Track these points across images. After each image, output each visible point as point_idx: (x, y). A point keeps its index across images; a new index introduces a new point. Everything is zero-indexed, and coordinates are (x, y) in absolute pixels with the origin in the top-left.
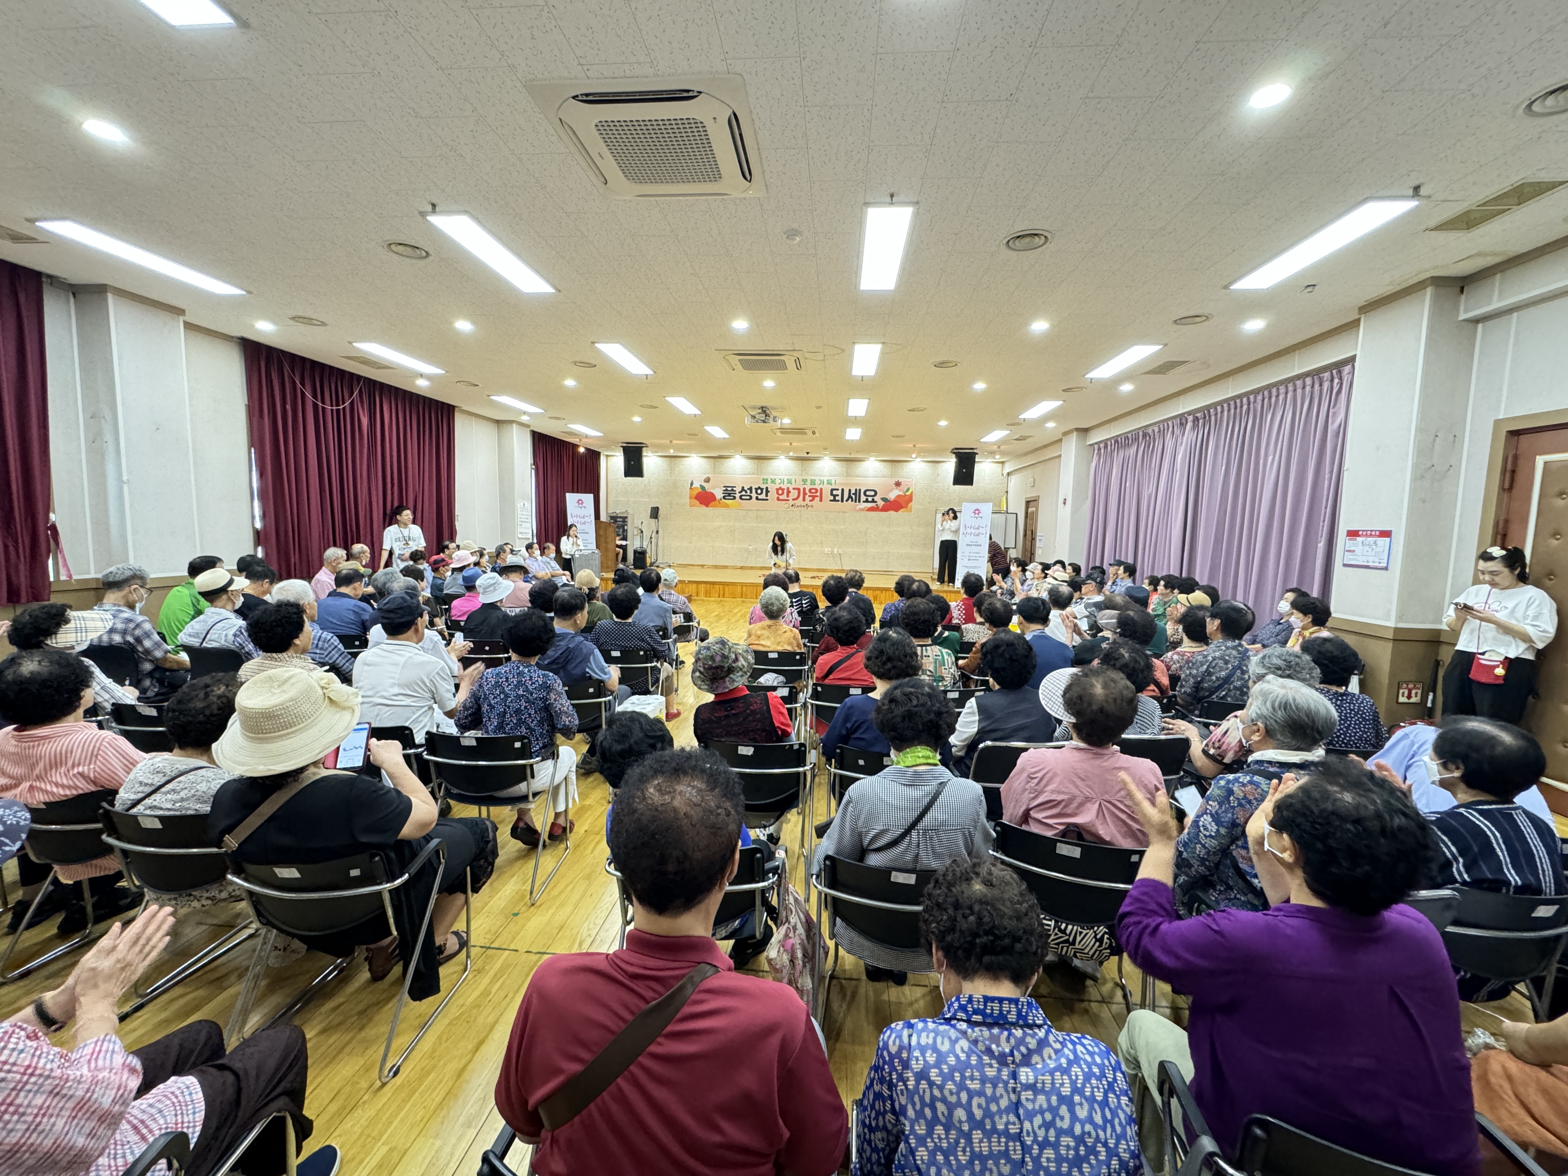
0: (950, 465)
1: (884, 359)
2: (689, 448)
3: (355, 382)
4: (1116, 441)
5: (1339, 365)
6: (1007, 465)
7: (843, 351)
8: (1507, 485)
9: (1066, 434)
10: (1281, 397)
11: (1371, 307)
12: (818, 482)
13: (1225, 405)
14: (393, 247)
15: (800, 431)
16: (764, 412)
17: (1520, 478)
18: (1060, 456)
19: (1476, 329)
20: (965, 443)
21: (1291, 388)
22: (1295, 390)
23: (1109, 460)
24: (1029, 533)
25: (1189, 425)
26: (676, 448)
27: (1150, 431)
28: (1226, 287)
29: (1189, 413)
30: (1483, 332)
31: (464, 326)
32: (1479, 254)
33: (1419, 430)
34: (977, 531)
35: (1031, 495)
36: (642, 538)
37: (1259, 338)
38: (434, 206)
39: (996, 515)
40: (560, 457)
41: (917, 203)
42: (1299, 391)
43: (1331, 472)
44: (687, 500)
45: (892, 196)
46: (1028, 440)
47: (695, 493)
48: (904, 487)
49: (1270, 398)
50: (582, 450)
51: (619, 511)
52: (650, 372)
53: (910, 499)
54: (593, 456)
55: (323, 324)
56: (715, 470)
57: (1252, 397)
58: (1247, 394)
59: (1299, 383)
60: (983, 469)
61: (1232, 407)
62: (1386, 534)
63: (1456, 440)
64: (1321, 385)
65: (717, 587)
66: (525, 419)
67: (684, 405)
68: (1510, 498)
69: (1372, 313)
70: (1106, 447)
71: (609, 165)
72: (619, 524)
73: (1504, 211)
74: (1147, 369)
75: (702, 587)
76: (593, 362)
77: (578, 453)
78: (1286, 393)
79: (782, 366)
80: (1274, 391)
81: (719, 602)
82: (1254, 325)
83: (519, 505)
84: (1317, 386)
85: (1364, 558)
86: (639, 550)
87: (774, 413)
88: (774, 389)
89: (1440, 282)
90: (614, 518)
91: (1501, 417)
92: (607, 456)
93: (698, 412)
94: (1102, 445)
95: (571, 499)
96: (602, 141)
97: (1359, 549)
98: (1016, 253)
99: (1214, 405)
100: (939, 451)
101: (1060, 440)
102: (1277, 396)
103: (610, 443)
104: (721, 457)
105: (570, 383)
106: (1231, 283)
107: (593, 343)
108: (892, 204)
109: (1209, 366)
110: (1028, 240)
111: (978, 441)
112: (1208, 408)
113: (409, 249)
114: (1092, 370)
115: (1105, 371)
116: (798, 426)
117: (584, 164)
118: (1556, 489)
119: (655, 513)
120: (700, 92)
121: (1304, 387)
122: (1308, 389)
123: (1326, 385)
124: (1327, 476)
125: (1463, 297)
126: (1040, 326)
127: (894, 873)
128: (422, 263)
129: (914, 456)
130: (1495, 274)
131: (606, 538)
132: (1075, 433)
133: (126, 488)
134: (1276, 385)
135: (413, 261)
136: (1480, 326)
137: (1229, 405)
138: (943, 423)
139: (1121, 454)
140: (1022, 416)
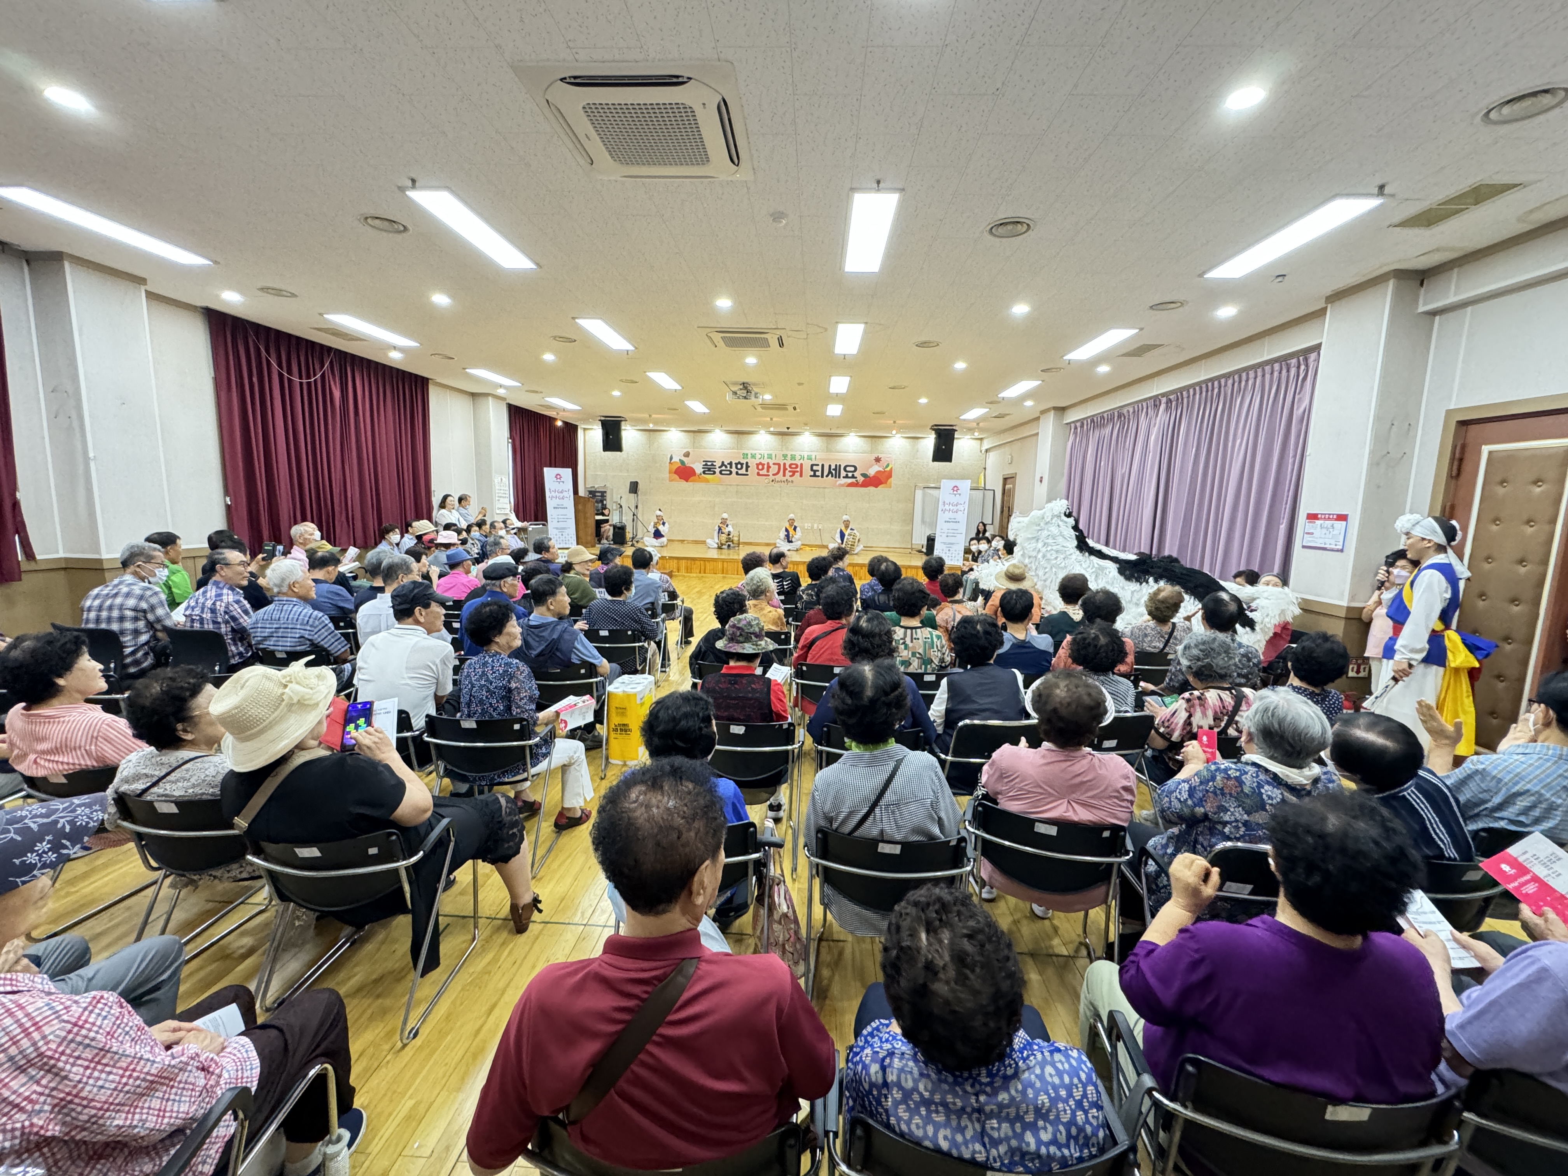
0: (929, 442)
1: (867, 339)
2: (669, 423)
3: (326, 353)
4: (1092, 421)
5: (1307, 351)
6: (985, 441)
7: (826, 330)
8: (1454, 473)
9: (1043, 412)
10: (1250, 382)
11: (1337, 296)
12: (798, 457)
13: (1197, 388)
14: (369, 220)
15: (782, 407)
16: (745, 388)
17: (1467, 467)
18: (1037, 434)
19: (1433, 322)
20: (944, 420)
21: (1260, 373)
22: (1263, 376)
23: (1084, 441)
24: (1006, 509)
25: (1163, 406)
26: (656, 423)
27: (1125, 411)
28: (1201, 275)
29: (1163, 395)
30: (1440, 324)
31: (441, 299)
32: (1438, 250)
33: (1378, 418)
34: (955, 508)
35: (1009, 471)
36: (621, 513)
37: (1232, 323)
38: (414, 181)
39: (974, 492)
40: (537, 430)
41: (903, 190)
42: (1268, 376)
43: (1295, 456)
44: (667, 475)
45: (878, 182)
46: (1007, 418)
47: (675, 467)
48: (883, 463)
49: (1240, 382)
50: (559, 423)
51: (598, 485)
52: (630, 347)
53: (889, 475)
54: (571, 429)
55: (293, 295)
56: (694, 444)
57: (1223, 381)
58: (1218, 378)
59: (1268, 369)
60: (963, 446)
61: (1204, 389)
62: (1342, 518)
63: (1410, 428)
64: (1288, 371)
65: (698, 563)
66: (501, 392)
67: (664, 380)
68: (1457, 486)
69: (1337, 303)
70: (1082, 426)
71: (596, 147)
72: (598, 498)
73: (1462, 210)
74: (1125, 351)
75: (683, 563)
76: (574, 337)
77: (555, 427)
78: (1256, 378)
79: (765, 344)
80: (1244, 375)
81: (700, 578)
82: (1227, 312)
83: (497, 480)
84: (1284, 372)
85: (1321, 541)
86: (619, 525)
87: (756, 390)
88: (756, 366)
89: (1401, 275)
90: (592, 493)
91: (1452, 407)
92: (585, 429)
93: (679, 387)
94: (1078, 424)
95: (549, 473)
96: (589, 123)
97: (1317, 532)
98: (998, 240)
99: (1187, 388)
100: (920, 427)
101: (1038, 418)
102: (1247, 381)
103: (588, 418)
104: (700, 431)
105: (549, 357)
106: (1204, 273)
107: (573, 318)
108: (878, 190)
109: (1183, 349)
110: (1010, 227)
111: (958, 418)
112: (1181, 390)
113: (386, 223)
114: (1070, 352)
115: (1082, 353)
116: (779, 402)
117: (571, 146)
118: (1498, 478)
119: (634, 488)
120: (690, 78)
121: (1272, 373)
122: (1276, 374)
123: (1293, 371)
124: (1291, 461)
125: (1423, 290)
126: (1021, 309)
127: (881, 845)
128: (399, 237)
129: (894, 432)
130: (1452, 269)
131: (585, 513)
132: (1052, 412)
133: (92, 465)
134: (1246, 369)
135: (391, 235)
136: (1437, 318)
137: (1201, 388)
138: (923, 401)
139: (1097, 433)
140: (1001, 395)
